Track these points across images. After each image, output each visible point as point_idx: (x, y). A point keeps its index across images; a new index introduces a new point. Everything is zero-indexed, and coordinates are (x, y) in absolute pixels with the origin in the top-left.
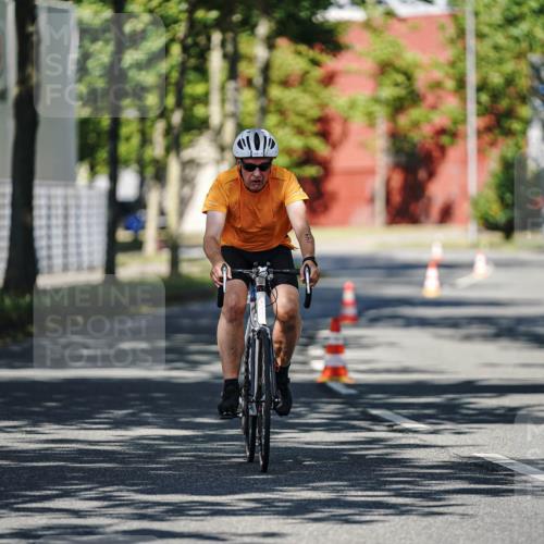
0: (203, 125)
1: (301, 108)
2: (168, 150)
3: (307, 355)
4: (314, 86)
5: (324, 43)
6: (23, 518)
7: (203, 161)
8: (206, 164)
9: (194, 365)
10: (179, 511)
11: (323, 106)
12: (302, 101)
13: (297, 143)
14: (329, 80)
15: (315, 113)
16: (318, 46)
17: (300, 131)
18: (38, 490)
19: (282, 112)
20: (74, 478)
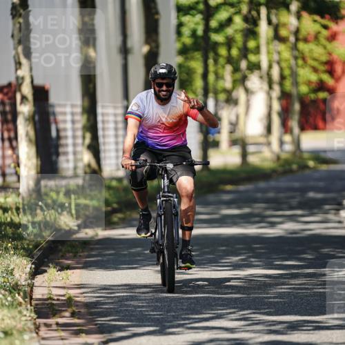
0: (255, 67)
1: (316, 55)
2: (235, 82)
3: (340, 217)
4: (323, 41)
5: (330, 15)
6: (192, 334)
7: (254, 90)
8: (257, 92)
9: (273, 225)
10: (294, 327)
11: (330, 54)
12: (314, 51)
13: (314, 77)
14: (333, 37)
15: (324, 58)
16: (327, 16)
17: (315, 70)
18: (197, 314)
19: (304, 59)
20: (216, 305)
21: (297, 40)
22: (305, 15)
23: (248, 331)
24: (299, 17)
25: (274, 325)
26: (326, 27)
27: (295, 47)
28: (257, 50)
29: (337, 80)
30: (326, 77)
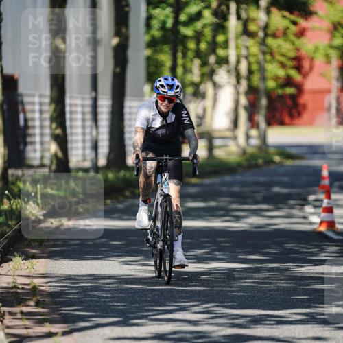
0: (223, 61)
1: (284, 51)
2: (202, 75)
4: (292, 37)
5: (299, 11)
6: (156, 326)
8: (224, 86)
9: (237, 219)
10: (256, 321)
11: (298, 50)
12: (283, 46)
13: (281, 73)
14: (301, 33)
15: (292, 54)
16: (296, 12)
17: (283, 65)
18: (160, 306)
19: (272, 54)
20: (180, 297)
21: (266, 35)
22: (274, 10)
23: (211, 324)
24: (268, 12)
25: (237, 319)
26: (295, 23)
27: (263, 43)
28: (226, 45)
29: (305, 76)
30: (293, 73)
